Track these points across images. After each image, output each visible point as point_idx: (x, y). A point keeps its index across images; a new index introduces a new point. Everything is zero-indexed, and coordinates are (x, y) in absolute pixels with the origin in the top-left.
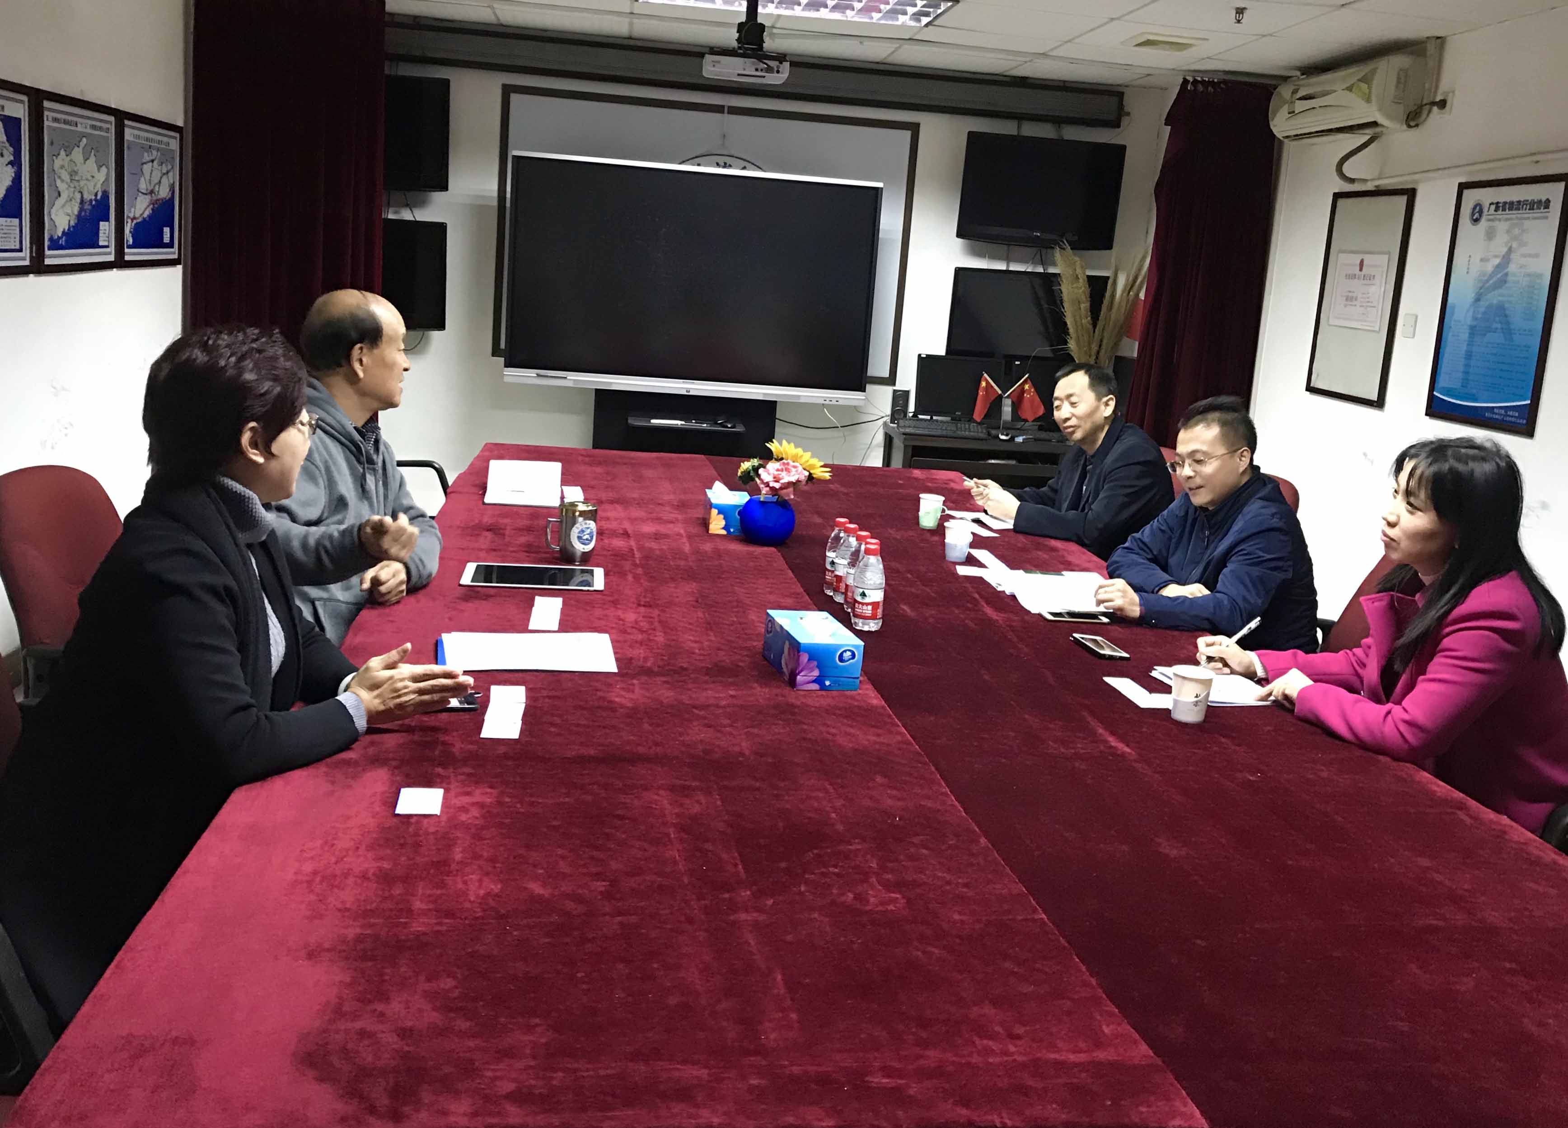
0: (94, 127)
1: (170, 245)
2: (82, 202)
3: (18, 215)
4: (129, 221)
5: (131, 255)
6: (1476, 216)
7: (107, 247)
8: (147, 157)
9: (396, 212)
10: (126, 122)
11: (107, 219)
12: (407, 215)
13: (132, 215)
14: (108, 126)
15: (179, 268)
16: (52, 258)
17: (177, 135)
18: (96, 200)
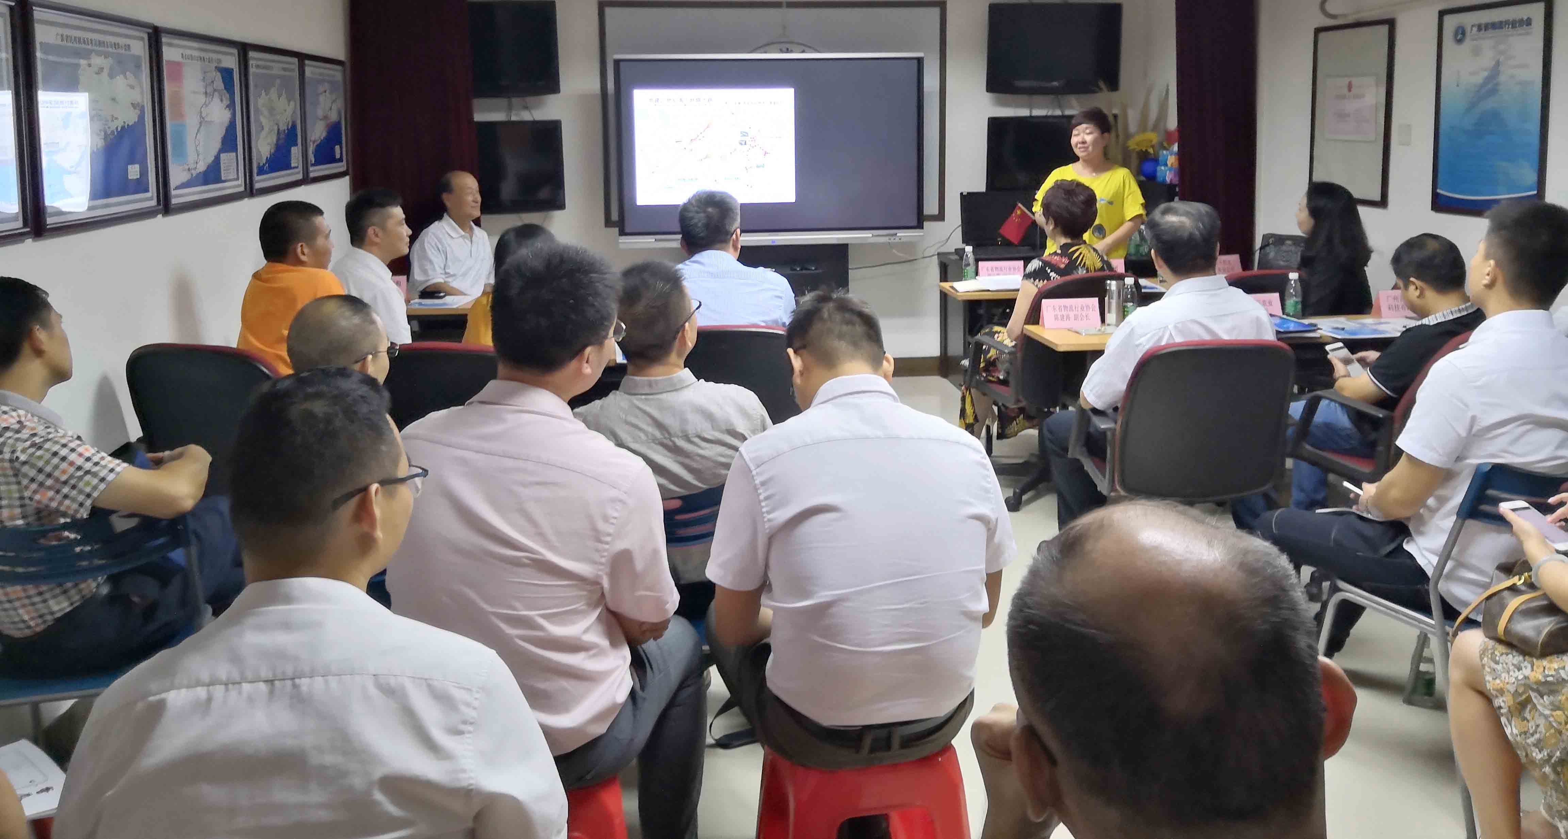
0: (285, 69)
1: (341, 160)
2: (278, 133)
3: (235, 150)
4: (311, 143)
5: (315, 171)
6: (1459, 37)
7: (297, 167)
8: (321, 89)
9: (516, 115)
10: (307, 62)
11: (296, 145)
12: (526, 116)
13: (313, 139)
14: (293, 67)
15: (347, 178)
16: (261, 182)
17: (339, 68)
18: (288, 129)
